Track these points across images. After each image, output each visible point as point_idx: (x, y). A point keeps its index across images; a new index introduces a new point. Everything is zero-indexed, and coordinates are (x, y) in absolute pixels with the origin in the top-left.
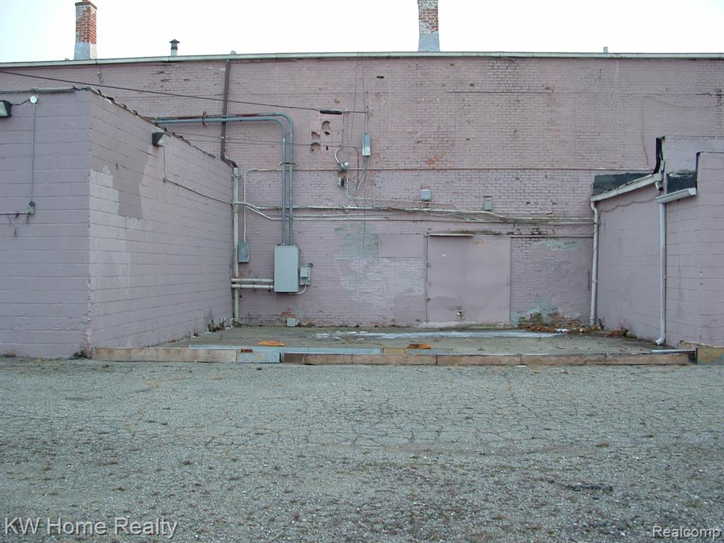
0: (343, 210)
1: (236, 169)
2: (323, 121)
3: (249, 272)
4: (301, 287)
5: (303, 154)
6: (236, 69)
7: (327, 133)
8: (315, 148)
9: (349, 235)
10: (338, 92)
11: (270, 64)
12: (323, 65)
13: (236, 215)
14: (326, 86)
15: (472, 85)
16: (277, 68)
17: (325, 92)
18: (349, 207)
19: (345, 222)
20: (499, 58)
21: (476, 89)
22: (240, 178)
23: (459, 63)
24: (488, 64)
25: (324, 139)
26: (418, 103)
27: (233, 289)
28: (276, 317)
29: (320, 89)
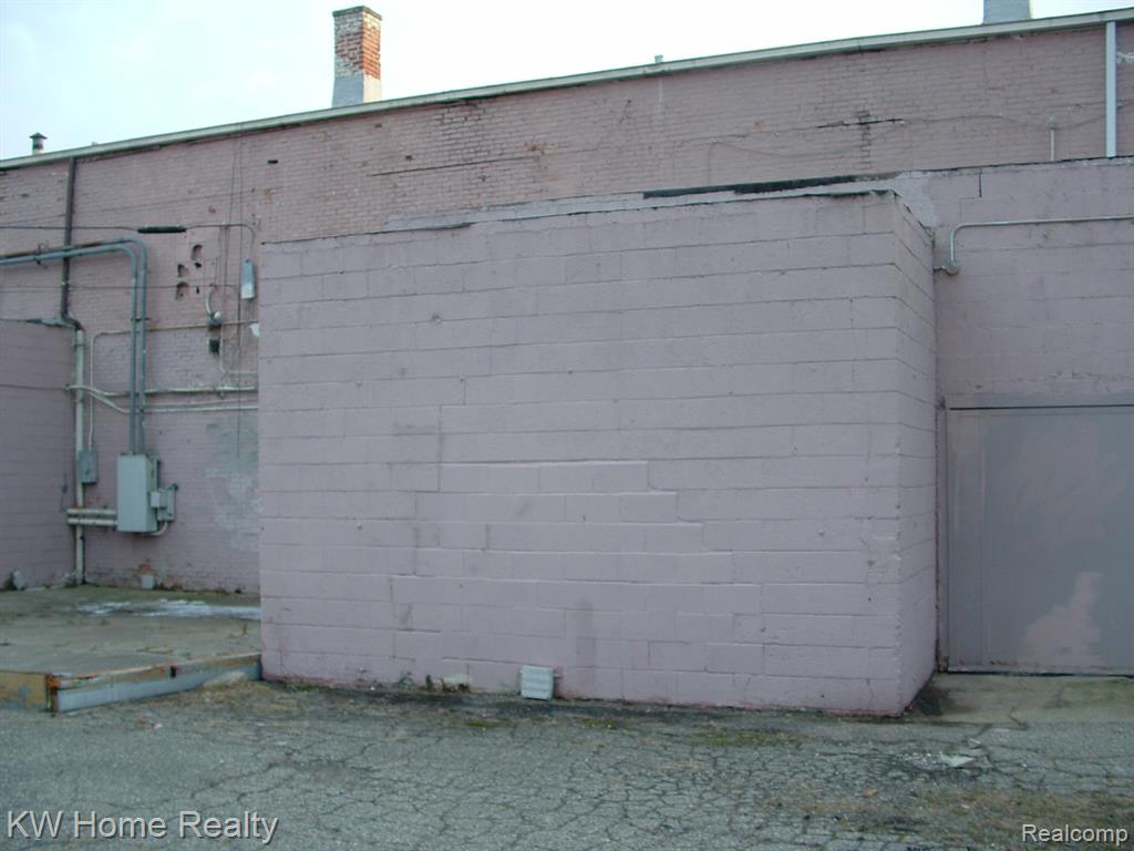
0: (218, 393)
1: (80, 332)
2: (193, 246)
3: (98, 499)
4: (160, 524)
5: (166, 301)
6: (85, 172)
7: (198, 265)
8: (183, 290)
9: (225, 435)
10: (213, 193)
11: (126, 158)
12: (196, 151)
13: (80, 408)
14: (198, 186)
15: (409, 158)
16: (136, 162)
17: (197, 196)
18: (226, 388)
19: (222, 415)
20: (449, 104)
21: (414, 164)
22: (86, 347)
23: (388, 122)
24: (434, 115)
25: (194, 276)
26: (327, 199)
27: (73, 527)
28: (131, 573)
29: (190, 192)
